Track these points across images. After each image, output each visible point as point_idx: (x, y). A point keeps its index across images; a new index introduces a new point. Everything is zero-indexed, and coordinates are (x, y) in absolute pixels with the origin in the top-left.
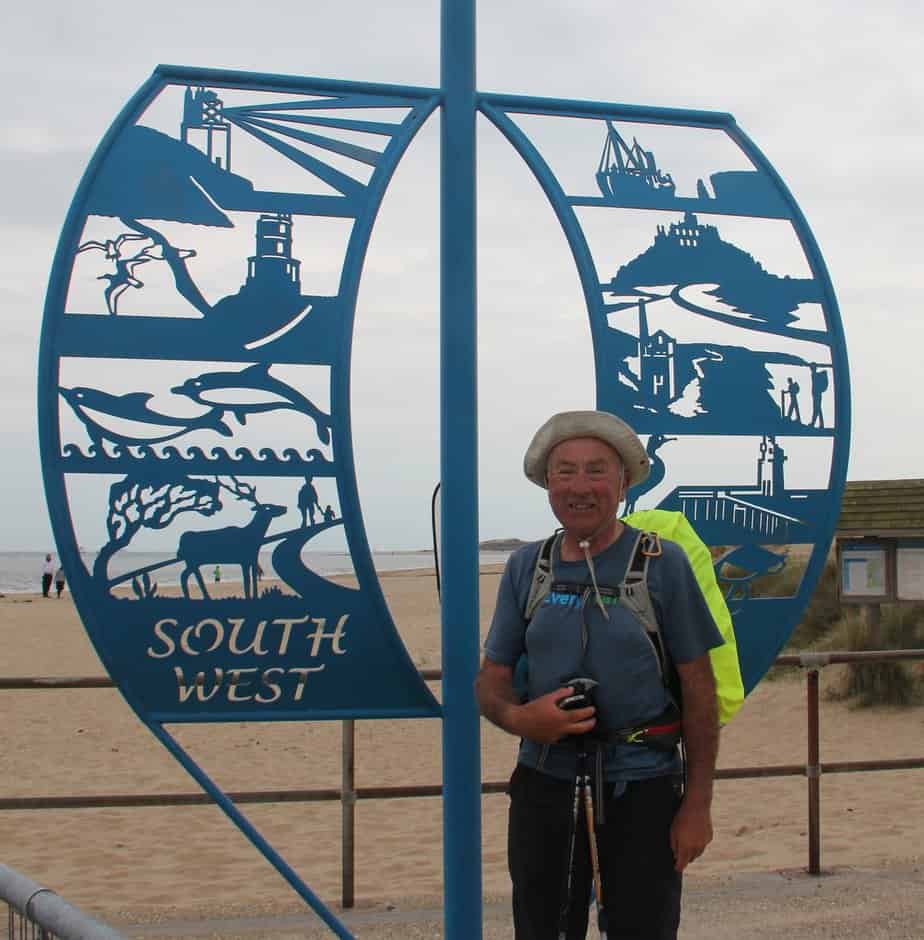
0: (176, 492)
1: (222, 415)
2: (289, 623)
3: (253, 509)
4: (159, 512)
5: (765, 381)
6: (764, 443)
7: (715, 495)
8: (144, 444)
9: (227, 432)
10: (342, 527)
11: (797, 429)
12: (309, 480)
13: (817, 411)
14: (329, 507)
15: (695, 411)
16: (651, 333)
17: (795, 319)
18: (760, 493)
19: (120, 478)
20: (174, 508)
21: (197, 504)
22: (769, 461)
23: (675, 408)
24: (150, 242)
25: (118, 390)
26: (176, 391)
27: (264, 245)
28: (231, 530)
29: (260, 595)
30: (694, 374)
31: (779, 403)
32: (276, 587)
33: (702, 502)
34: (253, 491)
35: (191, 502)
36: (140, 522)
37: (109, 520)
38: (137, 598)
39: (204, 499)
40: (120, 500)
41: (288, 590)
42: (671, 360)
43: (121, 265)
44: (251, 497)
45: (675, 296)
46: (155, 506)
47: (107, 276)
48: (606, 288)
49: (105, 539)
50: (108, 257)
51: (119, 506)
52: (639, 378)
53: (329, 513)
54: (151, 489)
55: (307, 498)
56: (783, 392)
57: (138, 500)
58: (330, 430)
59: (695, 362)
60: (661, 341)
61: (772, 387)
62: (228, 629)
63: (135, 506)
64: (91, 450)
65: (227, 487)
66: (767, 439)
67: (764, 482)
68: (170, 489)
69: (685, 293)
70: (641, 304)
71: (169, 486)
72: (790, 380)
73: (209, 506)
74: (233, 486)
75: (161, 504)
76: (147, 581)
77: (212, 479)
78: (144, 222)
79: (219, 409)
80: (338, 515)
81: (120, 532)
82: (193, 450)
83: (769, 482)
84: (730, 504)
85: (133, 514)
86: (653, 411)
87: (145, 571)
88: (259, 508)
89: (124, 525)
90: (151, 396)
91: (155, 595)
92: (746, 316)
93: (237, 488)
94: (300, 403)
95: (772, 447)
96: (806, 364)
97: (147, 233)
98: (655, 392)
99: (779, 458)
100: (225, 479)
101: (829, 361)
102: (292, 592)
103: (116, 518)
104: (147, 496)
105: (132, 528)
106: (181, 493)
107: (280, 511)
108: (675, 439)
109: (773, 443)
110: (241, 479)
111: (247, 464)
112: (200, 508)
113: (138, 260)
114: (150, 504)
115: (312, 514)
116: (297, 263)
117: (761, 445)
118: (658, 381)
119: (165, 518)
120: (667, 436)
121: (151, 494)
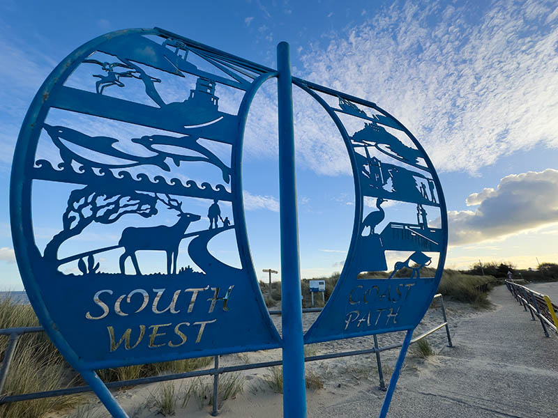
1: (164, 159)
2: (196, 291)
3: (178, 215)
4: (109, 213)
9: (166, 168)
10: (233, 230)
12: (216, 202)
14: (227, 218)
15: (392, 190)
16: (370, 157)
17: (418, 162)
19: (82, 187)
20: (121, 211)
21: (139, 209)
23: (384, 187)
26: (135, 141)
28: (162, 227)
32: (189, 267)
34: (180, 205)
35: (135, 208)
36: (93, 218)
37: (65, 215)
40: (78, 202)
41: (196, 269)
42: (380, 169)
44: (178, 208)
45: (376, 146)
46: (106, 208)
47: (100, 76)
48: (351, 138)
49: (59, 230)
52: (370, 174)
53: (226, 222)
54: (105, 197)
57: (93, 203)
58: (230, 176)
59: (389, 171)
60: (375, 161)
63: (90, 206)
64: (60, 166)
65: (162, 201)
69: (379, 146)
70: (366, 147)
71: (119, 196)
72: (422, 183)
73: (148, 211)
75: (111, 207)
76: (91, 261)
77: (152, 194)
79: (163, 155)
81: (74, 225)
82: (141, 176)
86: (377, 188)
87: (90, 255)
88: (182, 215)
89: (78, 219)
90: (116, 141)
91: (96, 272)
93: (169, 201)
94: (214, 160)
98: (377, 180)
102: (200, 271)
103: (72, 214)
106: (128, 201)
111: (178, 188)
112: (141, 212)
114: (103, 207)
116: (217, 98)
117: (417, 207)
118: (377, 176)
119: (112, 217)
120: (383, 199)
121: (104, 200)
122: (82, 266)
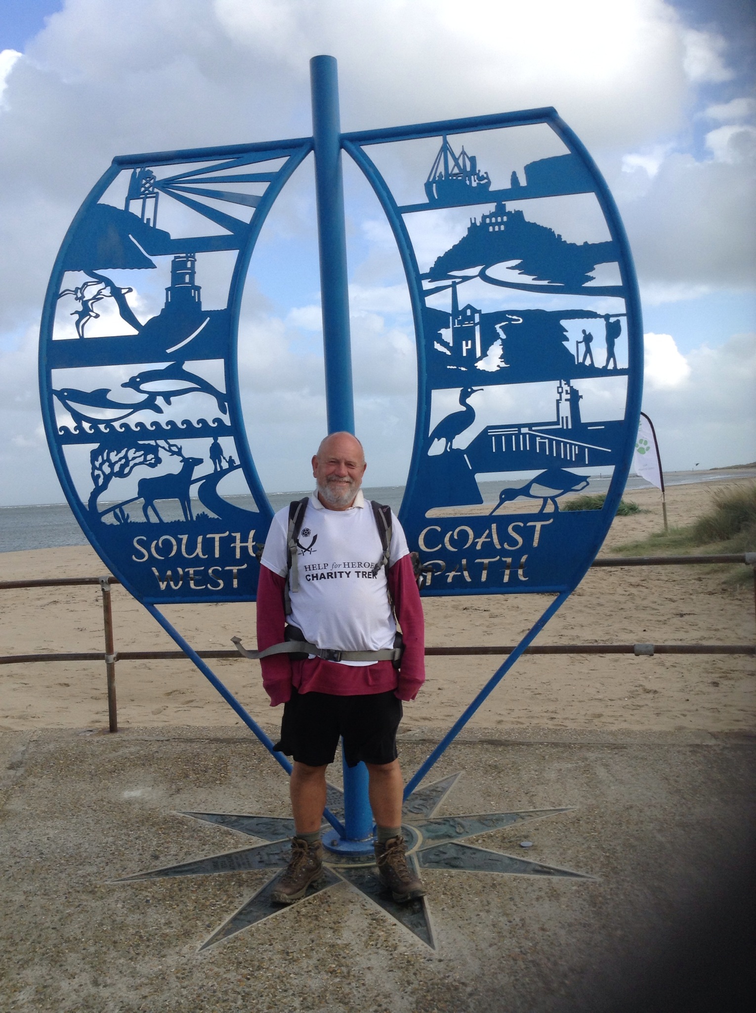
0: (131, 453)
1: (155, 399)
2: (217, 537)
3: (181, 462)
4: (123, 467)
5: (561, 335)
6: (561, 386)
7: (519, 431)
8: (108, 423)
9: (159, 410)
10: (240, 470)
11: (592, 372)
12: (216, 439)
13: (611, 354)
14: (230, 457)
15: (498, 366)
16: (460, 308)
17: (592, 278)
18: (560, 426)
19: (96, 446)
20: (131, 463)
21: (145, 460)
22: (566, 400)
23: (480, 365)
24: (102, 285)
25: (88, 389)
26: (124, 385)
27: (177, 277)
28: (170, 476)
29: (194, 518)
30: (497, 336)
31: (573, 351)
32: (203, 513)
33: (508, 438)
34: (180, 449)
35: (141, 459)
36: (113, 474)
37: (93, 473)
38: (119, 523)
39: (150, 457)
40: (97, 461)
41: (212, 515)
42: (477, 328)
43: (85, 303)
44: (179, 453)
45: (483, 276)
46: (120, 463)
47: (76, 312)
48: (425, 276)
49: (92, 487)
50: (77, 299)
51: (97, 464)
52: (451, 345)
53: (231, 461)
54: (115, 452)
55: (216, 452)
56: (578, 343)
57: (108, 460)
58: (226, 404)
59: (497, 326)
60: (469, 312)
61: (567, 339)
62: (179, 542)
63: (107, 464)
64: (75, 429)
65: (163, 448)
66: (563, 382)
67: (563, 418)
68: (127, 452)
69: (491, 272)
70: (454, 286)
71: (126, 449)
72: (584, 332)
73: (153, 461)
74: (167, 446)
75: (123, 461)
76: (122, 512)
77: (152, 443)
78: (100, 272)
79: (153, 395)
80: (238, 462)
81: (101, 481)
82: (138, 424)
83: (567, 417)
84: (533, 438)
85: (107, 469)
86: (463, 369)
87: (120, 506)
88: (185, 460)
89: (102, 477)
90: (110, 390)
91: (129, 521)
92: (545, 283)
93: (169, 447)
94: (205, 387)
95: (568, 389)
96: (600, 316)
97: (101, 279)
98: (464, 354)
99: (575, 397)
100: (161, 443)
101: (624, 311)
102: (216, 517)
103: (97, 472)
104: (114, 457)
105: (108, 479)
106: (134, 453)
107: (200, 461)
108: (482, 390)
109: (569, 385)
110: (171, 442)
111: (175, 431)
112: (148, 463)
113: (96, 298)
114: (116, 462)
115: (220, 462)
116: (198, 289)
117: (558, 388)
118: (467, 345)
119: (127, 470)
120: (475, 388)
121: (116, 455)
122: (116, 516)
